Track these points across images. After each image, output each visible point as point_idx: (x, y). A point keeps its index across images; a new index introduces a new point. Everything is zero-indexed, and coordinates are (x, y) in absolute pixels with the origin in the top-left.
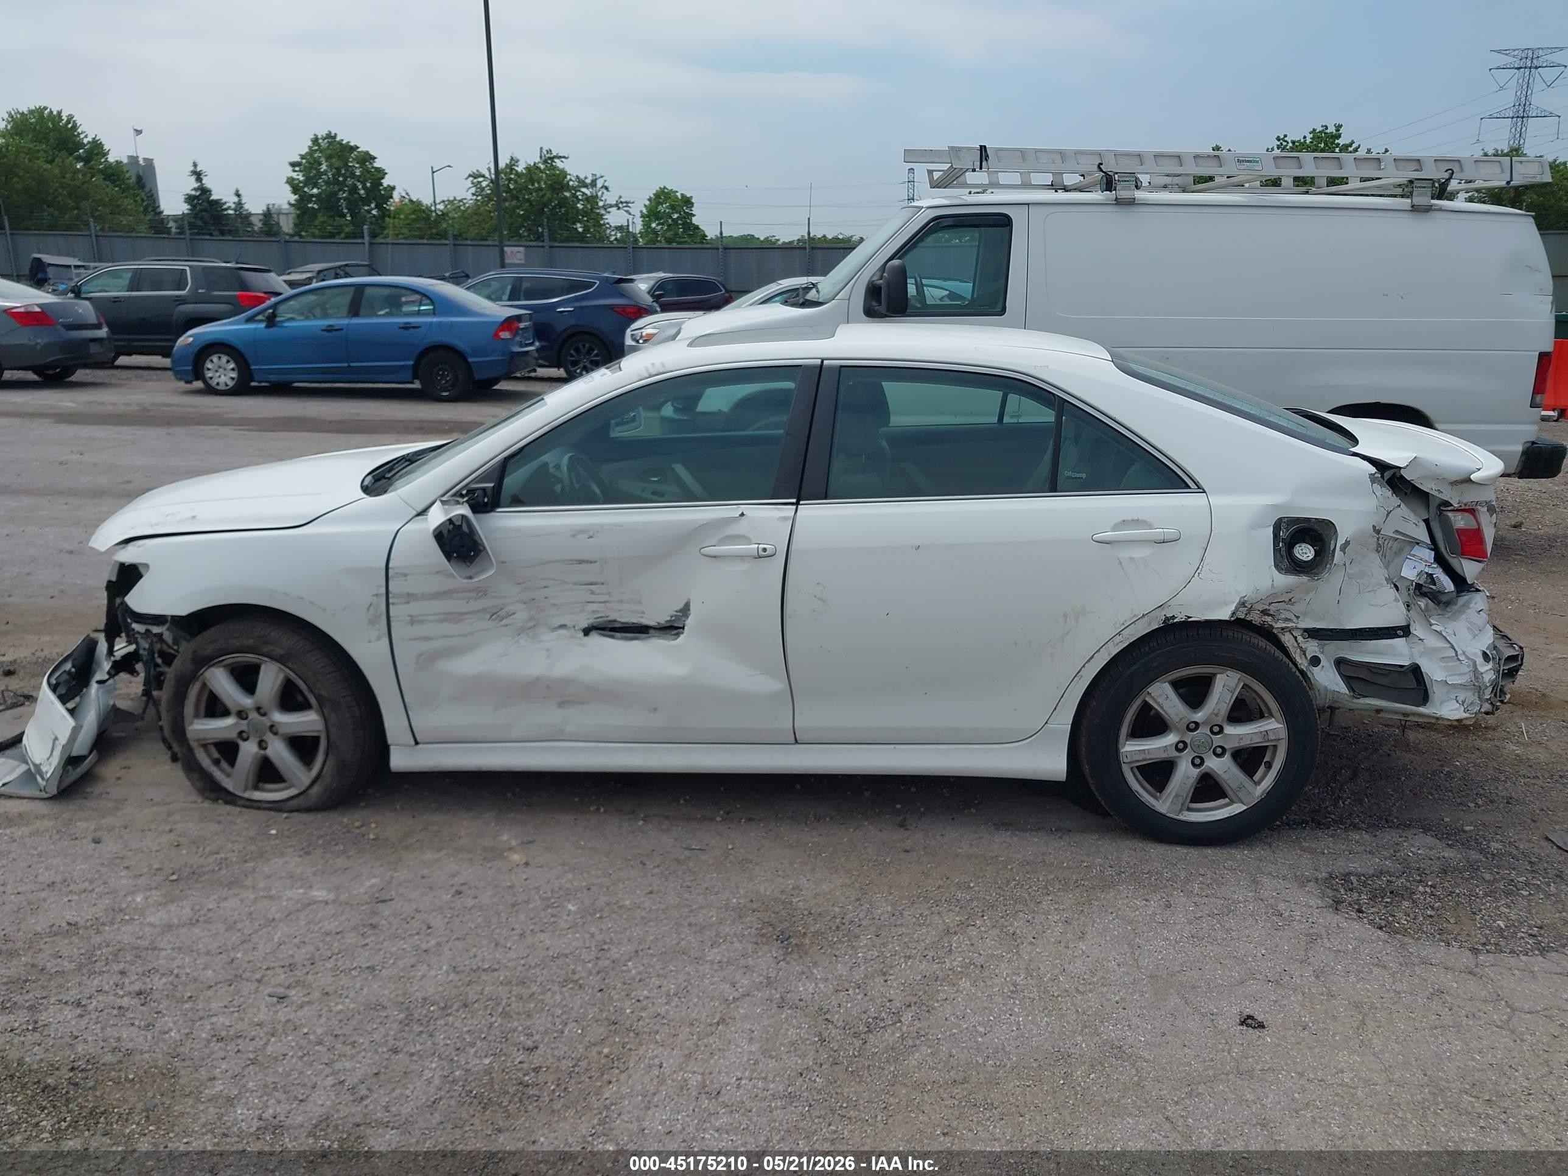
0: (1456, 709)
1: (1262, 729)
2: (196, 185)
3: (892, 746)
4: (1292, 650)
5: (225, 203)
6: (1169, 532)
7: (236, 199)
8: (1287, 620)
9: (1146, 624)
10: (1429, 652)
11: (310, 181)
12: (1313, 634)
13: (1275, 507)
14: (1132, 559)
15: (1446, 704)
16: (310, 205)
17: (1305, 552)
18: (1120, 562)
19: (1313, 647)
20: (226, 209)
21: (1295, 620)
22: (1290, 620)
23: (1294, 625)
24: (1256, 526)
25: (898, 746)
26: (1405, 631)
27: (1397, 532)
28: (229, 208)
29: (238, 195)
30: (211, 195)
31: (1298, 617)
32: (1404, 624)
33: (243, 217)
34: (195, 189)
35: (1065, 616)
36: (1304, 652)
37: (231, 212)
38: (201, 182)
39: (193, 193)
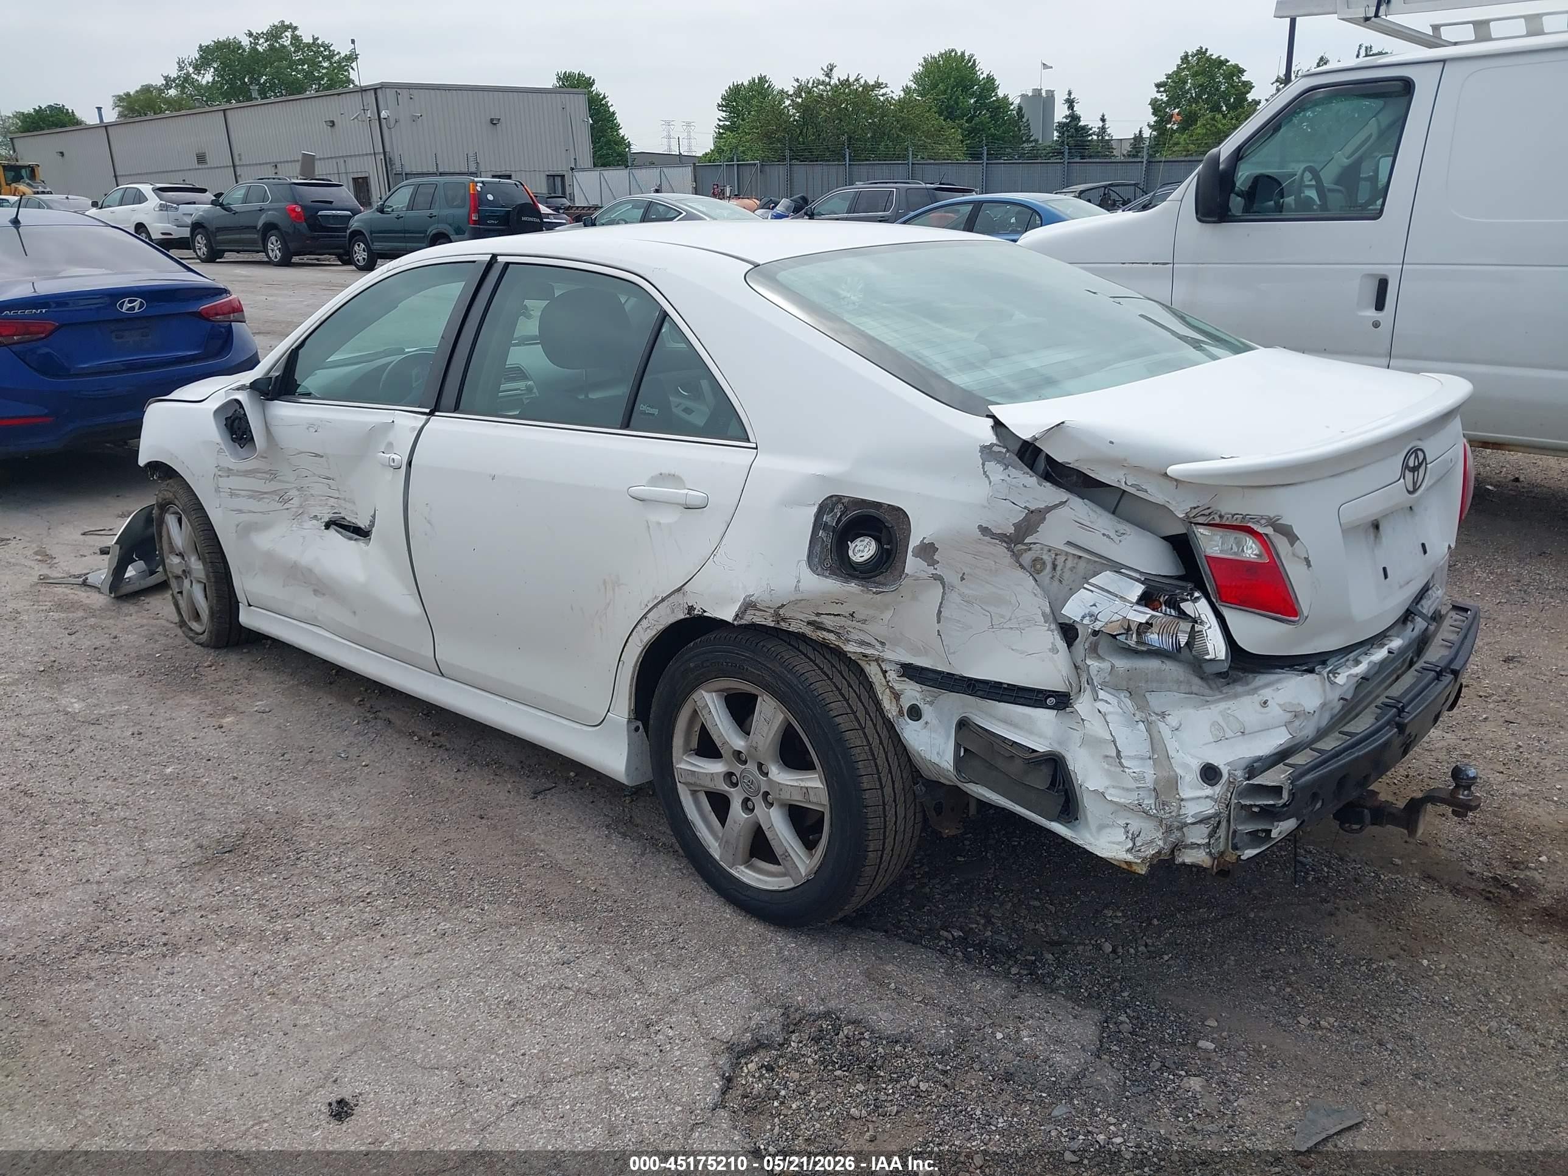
0: (1119, 843)
1: (803, 784)
2: (1068, 113)
3: (504, 701)
4: (879, 689)
5: (1091, 129)
6: (696, 496)
7: (1101, 124)
8: (862, 643)
9: (669, 611)
10: (1089, 742)
11: (1173, 101)
12: (910, 671)
13: (823, 479)
14: (659, 524)
15: (1108, 830)
16: (1169, 126)
17: (863, 550)
18: (649, 527)
19: (912, 693)
20: (1090, 135)
21: (878, 646)
22: (869, 644)
23: (876, 653)
24: (792, 501)
25: (510, 703)
26: (1061, 701)
27: (1069, 543)
28: (1094, 133)
29: (1103, 120)
30: (1080, 121)
31: (883, 644)
32: (1061, 688)
33: (1106, 145)
34: (1066, 117)
35: (605, 582)
36: (897, 696)
37: (1095, 137)
38: (1072, 109)
39: (1064, 120)
